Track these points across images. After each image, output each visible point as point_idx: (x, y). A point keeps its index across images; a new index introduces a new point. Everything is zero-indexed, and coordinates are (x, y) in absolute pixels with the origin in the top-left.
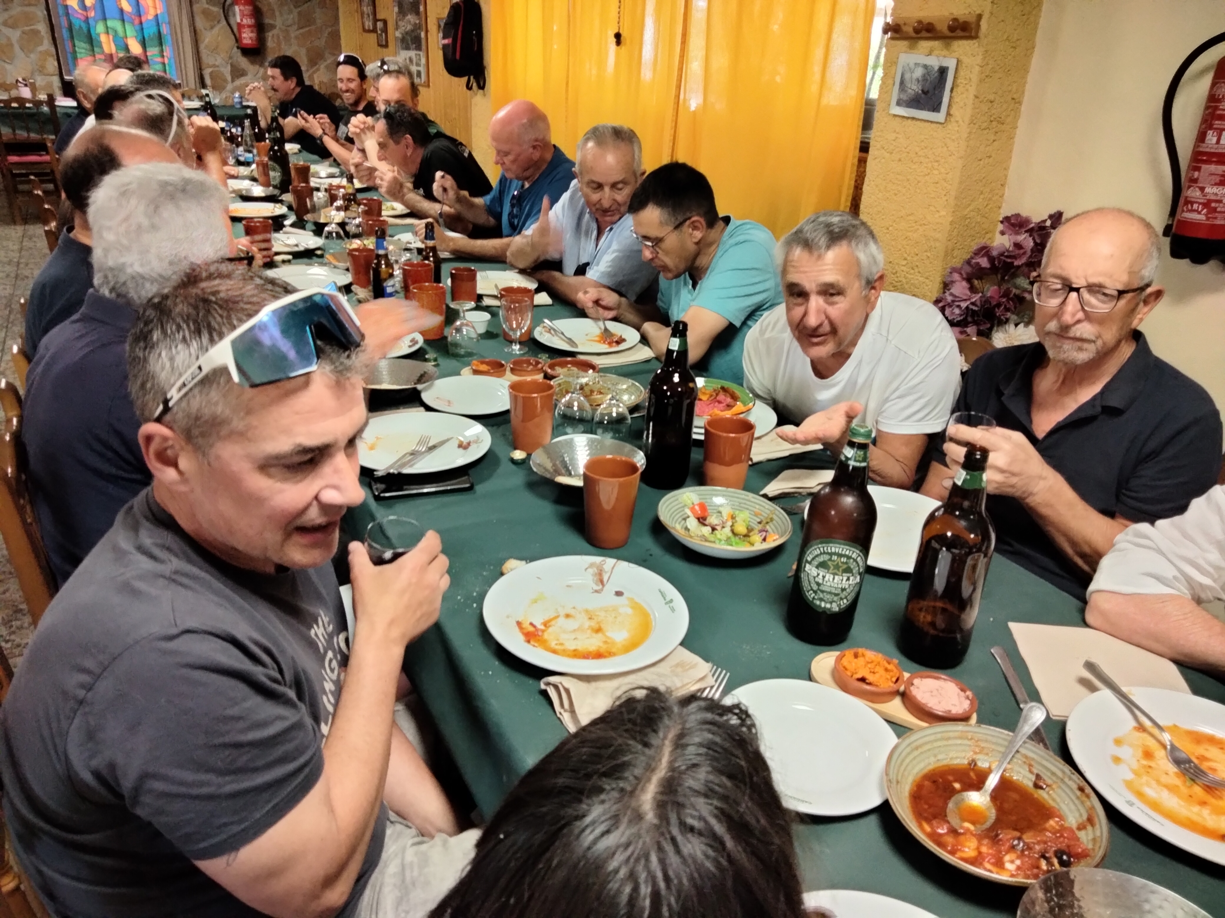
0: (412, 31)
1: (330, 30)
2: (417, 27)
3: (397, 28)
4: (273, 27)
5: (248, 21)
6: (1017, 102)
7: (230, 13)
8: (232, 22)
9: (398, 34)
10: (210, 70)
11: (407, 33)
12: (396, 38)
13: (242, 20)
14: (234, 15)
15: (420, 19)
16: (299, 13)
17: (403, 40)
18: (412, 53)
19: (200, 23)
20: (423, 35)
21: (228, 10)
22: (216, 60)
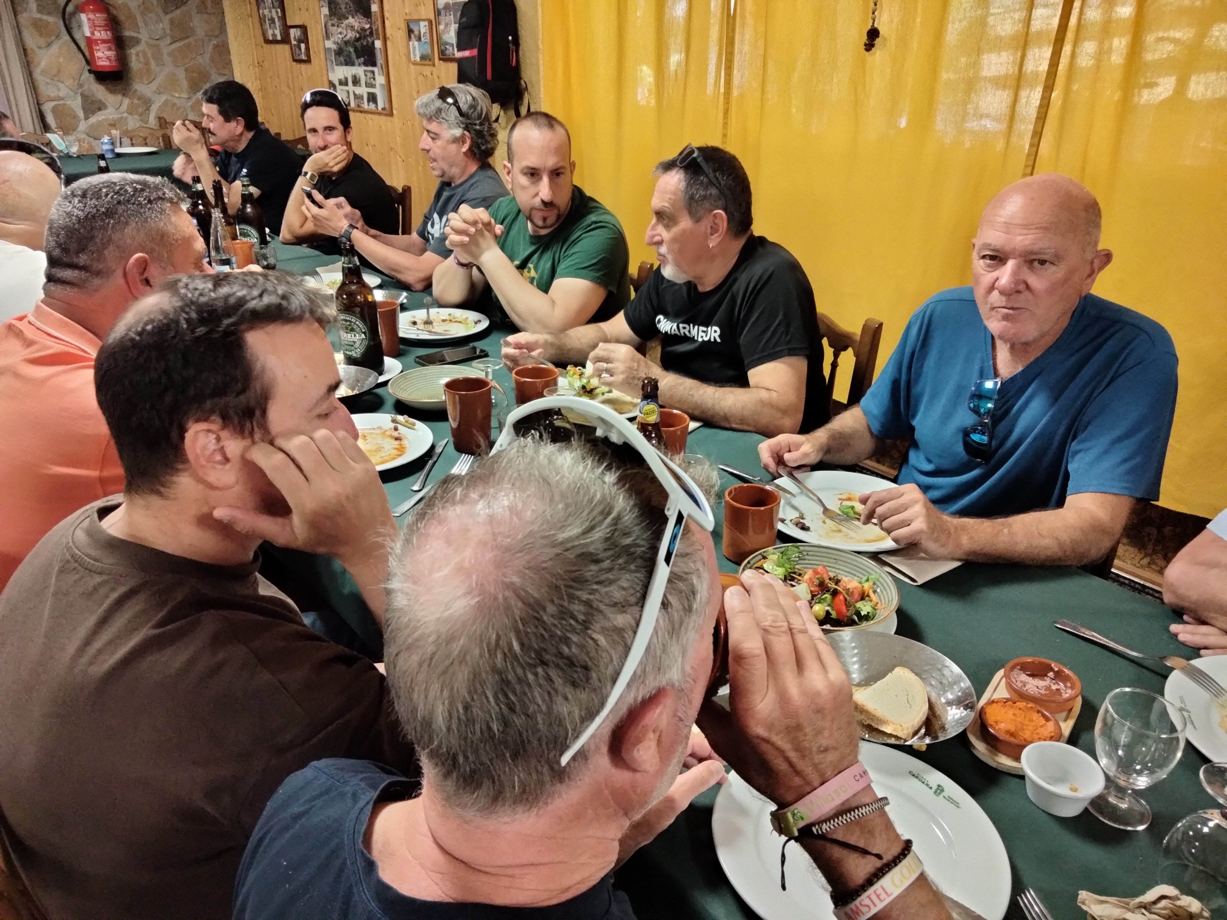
0: (357, 40)
1: (215, 42)
2: (366, 34)
3: (327, 36)
4: (137, 41)
5: (102, 34)
7: (74, 25)
8: (77, 36)
9: (330, 44)
10: (53, 104)
11: (346, 43)
12: (326, 50)
13: (93, 33)
14: (80, 26)
15: (372, 22)
16: (172, 22)
17: (339, 52)
18: (359, 70)
19: (31, 40)
20: (378, 44)
21: (70, 19)
22: (59, 90)
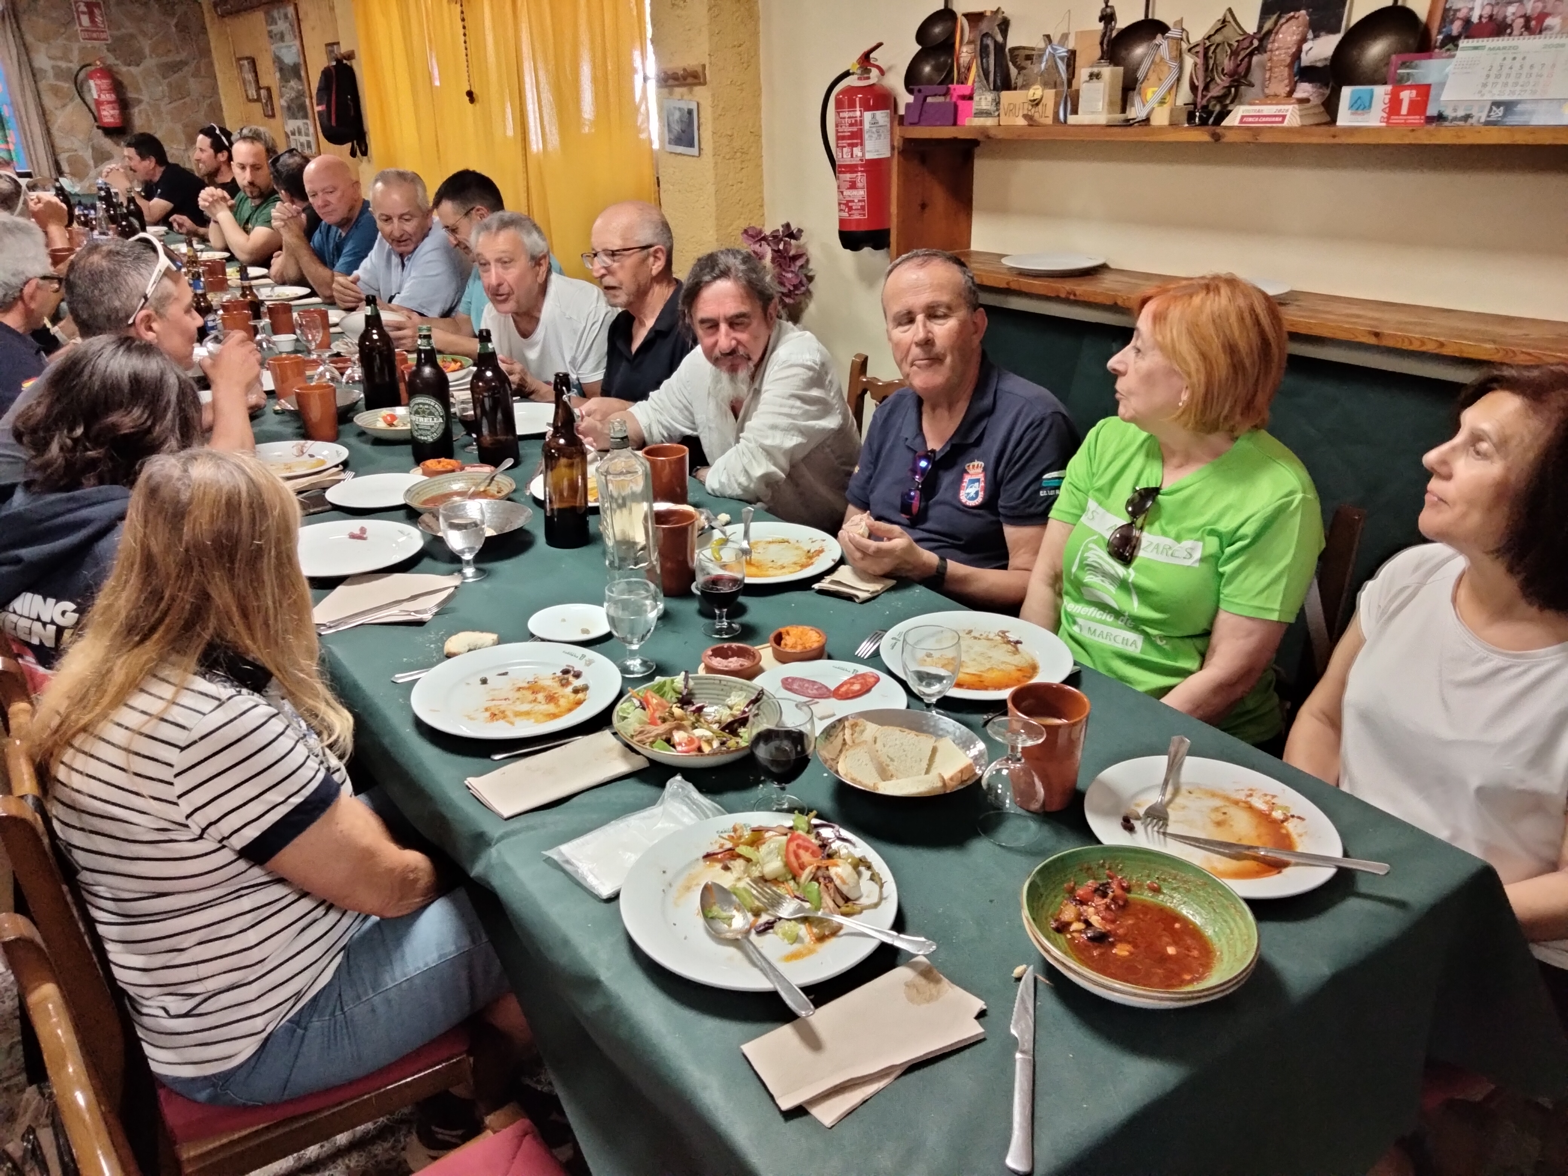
0: (297, 97)
1: (208, 101)
2: (300, 95)
3: (282, 96)
4: (140, 102)
5: (107, 97)
6: (757, 135)
7: (85, 88)
8: (88, 99)
9: (283, 103)
10: (66, 155)
11: (292, 100)
12: (282, 107)
13: (100, 96)
14: (90, 90)
15: (303, 85)
16: (170, 85)
17: (289, 108)
18: (299, 123)
19: (49, 101)
20: (308, 102)
21: (81, 85)
22: (73, 143)
